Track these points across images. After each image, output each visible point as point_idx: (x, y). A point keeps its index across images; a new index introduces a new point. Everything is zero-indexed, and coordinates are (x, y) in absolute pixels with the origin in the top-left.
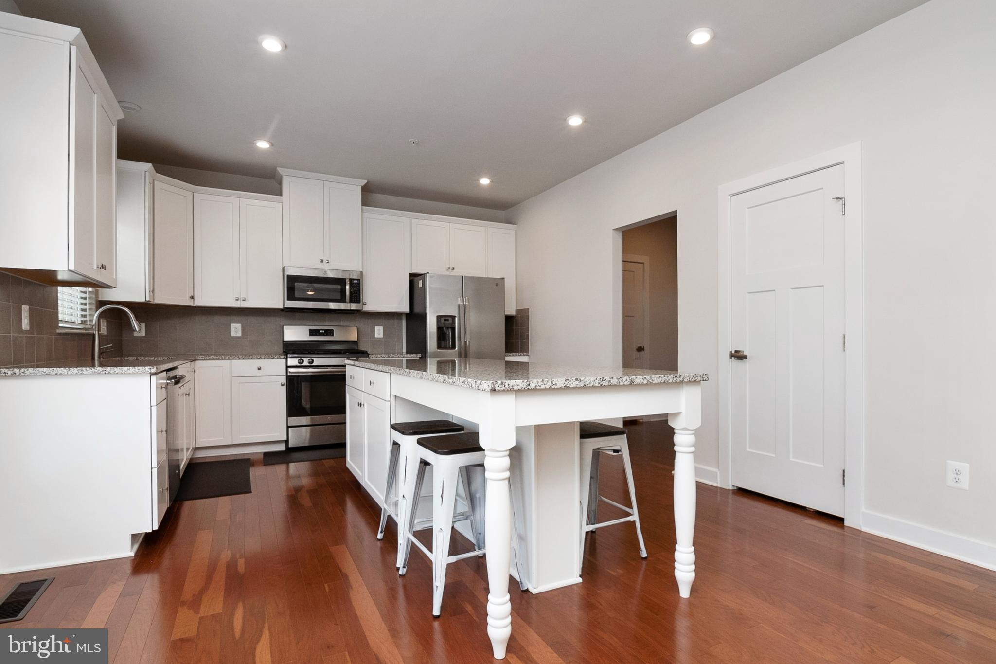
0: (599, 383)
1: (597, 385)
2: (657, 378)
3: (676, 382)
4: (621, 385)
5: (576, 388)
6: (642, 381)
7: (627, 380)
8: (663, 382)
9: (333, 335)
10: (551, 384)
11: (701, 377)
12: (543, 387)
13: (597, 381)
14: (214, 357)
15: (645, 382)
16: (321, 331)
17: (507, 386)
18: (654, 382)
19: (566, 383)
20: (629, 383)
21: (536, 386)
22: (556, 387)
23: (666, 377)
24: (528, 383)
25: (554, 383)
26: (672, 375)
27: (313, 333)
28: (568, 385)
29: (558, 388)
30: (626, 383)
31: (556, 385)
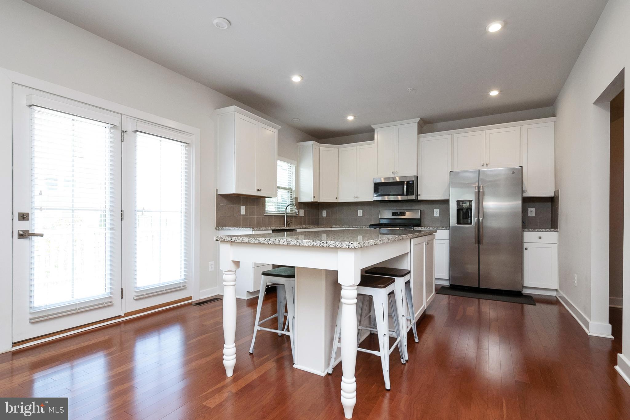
0: (267, 242)
1: (266, 243)
2: (307, 242)
3: (323, 246)
4: (281, 245)
5: (254, 243)
6: (296, 243)
7: (285, 242)
8: (312, 245)
9: (405, 215)
10: (241, 240)
11: (347, 245)
12: (238, 241)
13: (266, 241)
14: (339, 226)
15: (298, 244)
16: (399, 213)
17: (222, 239)
18: (304, 245)
19: (249, 240)
20: (286, 244)
21: (234, 240)
22: (244, 242)
23: (314, 242)
24: (231, 238)
25: (243, 240)
26: (319, 241)
27: (394, 214)
28: (250, 241)
29: (245, 243)
30: (284, 244)
31: (244, 241)
